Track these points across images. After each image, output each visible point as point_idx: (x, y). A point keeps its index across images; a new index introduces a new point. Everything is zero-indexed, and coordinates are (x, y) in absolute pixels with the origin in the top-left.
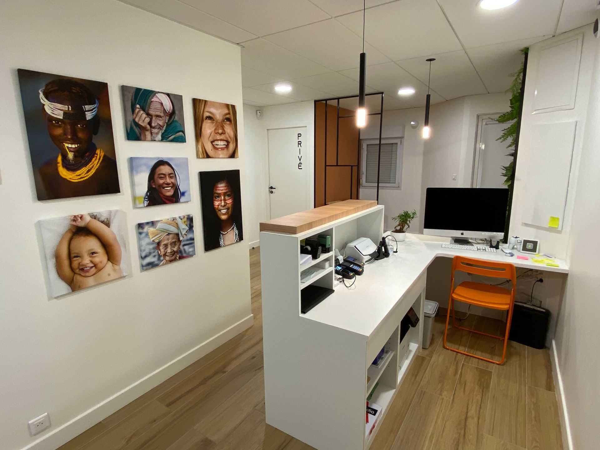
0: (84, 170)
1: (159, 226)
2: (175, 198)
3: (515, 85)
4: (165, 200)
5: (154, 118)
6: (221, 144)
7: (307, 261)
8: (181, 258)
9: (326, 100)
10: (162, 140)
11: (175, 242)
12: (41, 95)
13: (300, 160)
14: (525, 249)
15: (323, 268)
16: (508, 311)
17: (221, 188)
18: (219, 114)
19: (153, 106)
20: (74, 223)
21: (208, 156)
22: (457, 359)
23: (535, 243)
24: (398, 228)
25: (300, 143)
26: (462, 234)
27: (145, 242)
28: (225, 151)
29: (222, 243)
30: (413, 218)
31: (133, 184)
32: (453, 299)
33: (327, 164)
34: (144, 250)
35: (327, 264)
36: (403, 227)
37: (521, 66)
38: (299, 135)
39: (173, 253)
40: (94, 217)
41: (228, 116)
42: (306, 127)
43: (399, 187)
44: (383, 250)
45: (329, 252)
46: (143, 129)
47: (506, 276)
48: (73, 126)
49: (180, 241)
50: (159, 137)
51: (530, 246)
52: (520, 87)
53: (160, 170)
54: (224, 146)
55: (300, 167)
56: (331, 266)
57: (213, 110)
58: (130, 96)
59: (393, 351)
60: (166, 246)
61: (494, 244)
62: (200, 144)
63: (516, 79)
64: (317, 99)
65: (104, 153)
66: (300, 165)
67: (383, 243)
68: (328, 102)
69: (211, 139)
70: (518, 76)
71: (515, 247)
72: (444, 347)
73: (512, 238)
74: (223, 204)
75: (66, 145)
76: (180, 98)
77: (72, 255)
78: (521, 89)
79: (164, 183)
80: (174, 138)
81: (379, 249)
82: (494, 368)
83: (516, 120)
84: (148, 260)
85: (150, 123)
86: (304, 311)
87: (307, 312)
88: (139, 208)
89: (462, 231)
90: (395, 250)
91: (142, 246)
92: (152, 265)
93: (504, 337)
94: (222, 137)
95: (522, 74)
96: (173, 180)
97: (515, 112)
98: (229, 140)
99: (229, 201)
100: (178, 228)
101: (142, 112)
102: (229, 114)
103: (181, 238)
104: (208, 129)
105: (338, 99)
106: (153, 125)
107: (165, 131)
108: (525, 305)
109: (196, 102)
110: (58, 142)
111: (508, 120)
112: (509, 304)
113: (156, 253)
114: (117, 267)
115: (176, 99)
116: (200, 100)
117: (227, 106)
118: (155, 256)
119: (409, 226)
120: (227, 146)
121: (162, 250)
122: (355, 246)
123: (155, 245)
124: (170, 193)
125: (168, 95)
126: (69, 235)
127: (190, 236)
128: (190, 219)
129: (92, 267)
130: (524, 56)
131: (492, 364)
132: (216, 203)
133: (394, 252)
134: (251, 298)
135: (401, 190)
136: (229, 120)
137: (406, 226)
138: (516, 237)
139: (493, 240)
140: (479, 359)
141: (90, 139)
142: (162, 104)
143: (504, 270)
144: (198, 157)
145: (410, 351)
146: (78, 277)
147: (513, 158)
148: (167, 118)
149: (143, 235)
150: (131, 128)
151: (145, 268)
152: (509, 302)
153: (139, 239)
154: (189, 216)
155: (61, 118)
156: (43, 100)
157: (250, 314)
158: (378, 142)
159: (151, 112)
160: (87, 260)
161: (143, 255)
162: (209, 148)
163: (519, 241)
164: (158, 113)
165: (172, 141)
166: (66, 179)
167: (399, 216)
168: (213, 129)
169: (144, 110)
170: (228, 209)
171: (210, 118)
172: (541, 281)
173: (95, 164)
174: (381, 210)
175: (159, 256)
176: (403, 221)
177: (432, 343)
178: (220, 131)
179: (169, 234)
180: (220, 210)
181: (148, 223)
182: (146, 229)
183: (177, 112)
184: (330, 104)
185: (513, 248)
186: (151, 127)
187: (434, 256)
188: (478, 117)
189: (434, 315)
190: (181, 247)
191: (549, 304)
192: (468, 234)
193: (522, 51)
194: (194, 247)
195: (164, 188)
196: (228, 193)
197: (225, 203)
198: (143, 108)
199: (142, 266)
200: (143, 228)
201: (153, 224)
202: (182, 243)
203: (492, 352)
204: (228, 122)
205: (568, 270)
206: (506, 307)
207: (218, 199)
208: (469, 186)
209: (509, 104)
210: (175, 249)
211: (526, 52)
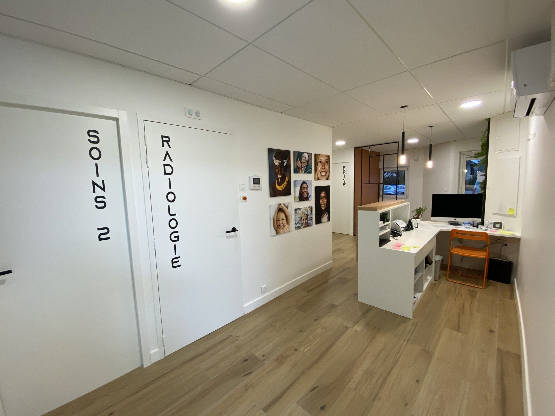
0: (283, 185)
1: (302, 210)
2: (307, 199)
3: (483, 138)
4: (304, 199)
5: (303, 164)
6: (324, 173)
7: (381, 224)
8: (308, 226)
9: (362, 147)
10: (305, 173)
11: (306, 218)
12: (274, 158)
13: (344, 181)
14: (494, 227)
15: (386, 229)
16: (485, 259)
17: (323, 194)
18: (323, 159)
19: (303, 159)
20: (279, 207)
21: (319, 180)
22: (456, 285)
23: (501, 224)
24: (416, 217)
25: (344, 171)
26: (455, 220)
27: (298, 217)
28: (325, 177)
29: (322, 221)
30: (424, 211)
31: (295, 192)
32: (451, 253)
33: (362, 183)
34: (297, 221)
35: (387, 227)
36: (419, 216)
37: (486, 128)
38: (344, 167)
39: (306, 223)
40: (284, 205)
41: (327, 160)
42: (349, 162)
43: (407, 197)
44: (410, 227)
45: (388, 221)
46: (299, 168)
47: (483, 239)
48: (281, 168)
49: (308, 218)
50: (304, 172)
51: (498, 225)
52: (487, 138)
53: (303, 186)
54: (325, 174)
55: (344, 185)
56: (389, 228)
57: (321, 158)
58: (296, 155)
59: (421, 272)
60: (303, 219)
61: (475, 225)
62: (316, 174)
63: (484, 134)
64: (355, 147)
65: (288, 179)
66: (344, 184)
67: (410, 223)
68: (363, 148)
69: (320, 171)
70: (485, 133)
71: (489, 226)
72: (447, 280)
73: (487, 222)
74: (323, 202)
75: (279, 176)
76: (311, 154)
77: (278, 219)
78: (487, 140)
79: (304, 191)
80: (308, 172)
81: (408, 226)
82: (478, 290)
83: (485, 156)
84: (298, 225)
85: (301, 166)
86: (380, 246)
87: (382, 246)
88: (296, 202)
89: (455, 218)
90: (416, 226)
91: (296, 218)
92: (299, 228)
93: (483, 277)
94: (324, 170)
95: (487, 132)
96: (307, 190)
97: (484, 152)
98: (327, 172)
99: (325, 201)
100: (307, 212)
101: (299, 161)
102: (327, 159)
103: (308, 217)
104: (319, 167)
105: (370, 146)
106: (302, 166)
107: (306, 169)
108: (496, 259)
109: (316, 155)
110: (277, 174)
111: (480, 156)
112: (486, 255)
113: (300, 223)
114: (289, 227)
115: (310, 155)
116: (317, 154)
117: (327, 155)
118: (300, 224)
119: (422, 216)
120: (326, 174)
121: (302, 221)
122: (396, 223)
123: (300, 219)
124: (306, 196)
125: (307, 153)
126: (277, 211)
127: (311, 216)
128: (312, 208)
129: (282, 225)
130: (487, 122)
131: (477, 288)
132: (321, 201)
133: (416, 228)
134: (332, 253)
135: (408, 199)
136: (327, 162)
137: (420, 216)
138: (489, 221)
139: (474, 223)
140: (469, 286)
141: (285, 173)
142: (305, 157)
143: (482, 236)
144: (315, 180)
145: (428, 280)
146: (278, 229)
147: (484, 177)
148: (307, 163)
149: (297, 214)
150: (296, 169)
151: (297, 228)
152: (485, 254)
153: (295, 215)
154: (311, 206)
155: (278, 165)
156: (275, 160)
157: (331, 260)
158: (396, 169)
159: (302, 161)
160: (281, 222)
161: (296, 223)
162: (319, 175)
163: (491, 223)
164: (304, 161)
165: (307, 173)
166: (278, 189)
167: (416, 210)
168: (321, 167)
169: (300, 161)
170: (325, 204)
171: (320, 162)
172: (506, 245)
173: (285, 183)
174: (409, 205)
175: (301, 224)
176: (418, 213)
177: (439, 278)
178: (324, 168)
179: (305, 214)
180: (322, 205)
181: (299, 209)
182: (298, 211)
183: (310, 160)
184: (365, 149)
185: (487, 227)
186: (302, 168)
187: (439, 230)
188: (460, 153)
189: (441, 261)
190: (308, 221)
191: (511, 258)
192: (458, 220)
193: (486, 120)
194: (312, 221)
195: (304, 193)
196: (325, 197)
197: (324, 201)
198: (300, 160)
199: (296, 227)
200: (297, 211)
201: (300, 209)
202: (309, 219)
203: (477, 284)
204: (327, 163)
205: (520, 236)
206: (484, 256)
207: (321, 199)
208: (456, 193)
209: (480, 147)
210: (306, 222)
211: (489, 120)
